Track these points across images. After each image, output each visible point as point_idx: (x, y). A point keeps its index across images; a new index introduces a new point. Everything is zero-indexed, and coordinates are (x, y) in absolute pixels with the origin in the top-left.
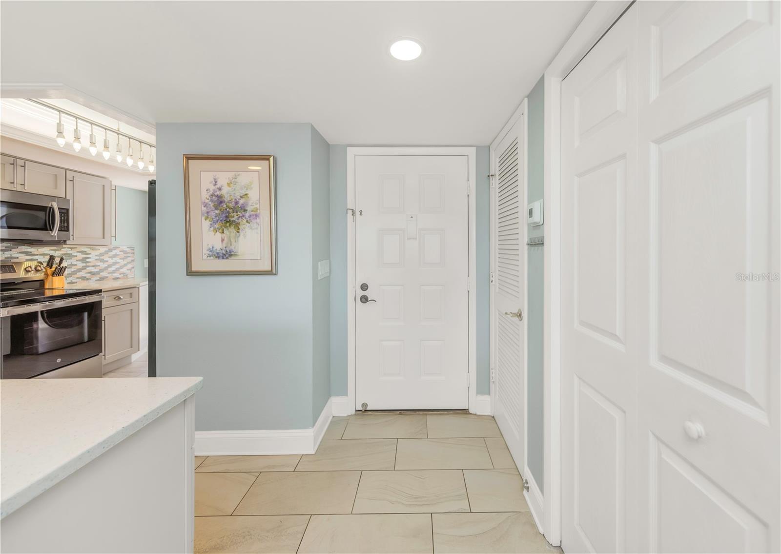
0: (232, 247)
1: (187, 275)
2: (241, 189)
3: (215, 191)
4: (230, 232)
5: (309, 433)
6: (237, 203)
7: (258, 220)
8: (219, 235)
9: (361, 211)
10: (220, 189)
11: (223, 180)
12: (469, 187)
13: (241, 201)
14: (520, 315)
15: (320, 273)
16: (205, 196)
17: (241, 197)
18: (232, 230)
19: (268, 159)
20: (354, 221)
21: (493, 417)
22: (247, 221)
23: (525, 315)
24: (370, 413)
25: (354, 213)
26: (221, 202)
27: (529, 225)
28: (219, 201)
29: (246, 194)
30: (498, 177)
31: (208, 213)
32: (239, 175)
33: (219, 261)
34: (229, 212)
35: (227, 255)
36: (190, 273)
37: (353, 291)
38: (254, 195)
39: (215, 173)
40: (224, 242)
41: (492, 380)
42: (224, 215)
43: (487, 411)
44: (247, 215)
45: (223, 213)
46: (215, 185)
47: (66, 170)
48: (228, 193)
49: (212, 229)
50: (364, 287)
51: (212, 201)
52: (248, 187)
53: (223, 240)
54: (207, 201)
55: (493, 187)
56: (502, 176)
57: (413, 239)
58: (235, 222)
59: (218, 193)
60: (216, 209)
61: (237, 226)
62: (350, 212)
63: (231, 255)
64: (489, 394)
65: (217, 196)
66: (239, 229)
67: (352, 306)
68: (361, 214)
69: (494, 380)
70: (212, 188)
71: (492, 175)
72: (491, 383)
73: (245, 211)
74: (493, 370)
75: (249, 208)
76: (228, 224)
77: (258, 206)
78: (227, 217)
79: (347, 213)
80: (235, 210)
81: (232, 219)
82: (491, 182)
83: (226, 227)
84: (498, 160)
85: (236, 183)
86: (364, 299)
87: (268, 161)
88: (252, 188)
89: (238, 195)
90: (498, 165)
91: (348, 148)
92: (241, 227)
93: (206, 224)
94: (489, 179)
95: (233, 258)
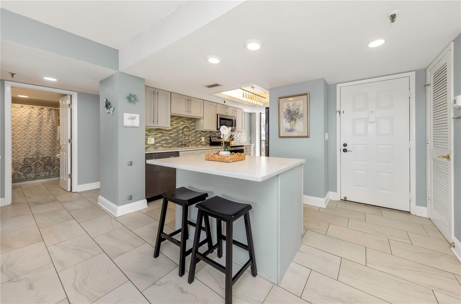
0: (294, 128)
1: (279, 137)
2: (297, 107)
3: (288, 108)
4: (293, 123)
5: (323, 200)
6: (295, 112)
7: (303, 118)
8: (289, 123)
9: (343, 111)
10: (290, 108)
11: (290, 105)
12: (410, 93)
13: (297, 111)
14: (449, 157)
15: (326, 138)
16: (285, 110)
17: (297, 110)
18: (294, 121)
19: (307, 95)
20: (340, 116)
21: (430, 219)
22: (299, 118)
23: (452, 157)
24: (348, 202)
25: (340, 113)
26: (290, 112)
27: (454, 108)
28: (289, 112)
29: (299, 109)
30: (432, 85)
31: (285, 116)
32: (296, 102)
33: (289, 133)
34: (292, 115)
35: (291, 130)
36: (280, 137)
37: (340, 147)
38: (301, 109)
39: (288, 102)
40: (291, 126)
41: (428, 198)
42: (291, 116)
43: (425, 215)
44: (299, 116)
45: (290, 116)
46: (288, 106)
47: (235, 107)
48: (292, 109)
49: (287, 122)
50: (345, 145)
51: (287, 112)
52: (299, 106)
53: (290, 125)
54: (285, 112)
55: (429, 91)
56: (436, 84)
57: (373, 122)
58: (294, 118)
59: (289, 109)
60: (288, 115)
61: (295, 120)
62: (338, 112)
63: (293, 131)
64: (426, 206)
65: (289, 110)
66: (296, 121)
67: (339, 153)
68: (343, 113)
69: (429, 198)
70: (287, 107)
71: (428, 85)
72: (428, 200)
73: (298, 114)
74: (429, 193)
75: (300, 113)
76: (292, 120)
77: (303, 112)
78: (292, 117)
79: (337, 113)
80: (295, 115)
81: (293, 118)
82: (427, 88)
83: (291, 121)
84: (433, 76)
85: (295, 105)
86: (345, 151)
87: (307, 96)
88: (300, 106)
89: (296, 109)
90: (432, 78)
91: (337, 85)
92: (296, 120)
93: (285, 120)
94: (426, 87)
95: (294, 131)
